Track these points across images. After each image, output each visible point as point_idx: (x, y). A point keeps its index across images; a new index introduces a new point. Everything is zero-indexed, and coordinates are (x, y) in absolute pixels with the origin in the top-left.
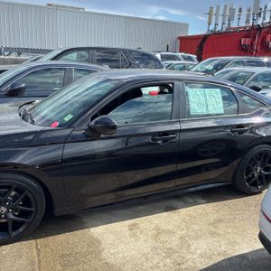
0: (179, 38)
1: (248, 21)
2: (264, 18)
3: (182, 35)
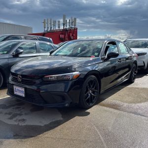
2: (66, 26)
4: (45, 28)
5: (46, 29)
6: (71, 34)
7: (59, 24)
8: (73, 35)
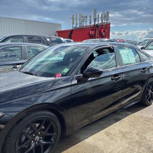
0: (57, 32)
1: (90, 23)
2: (98, 21)
3: (59, 30)
4: (73, 24)
5: (74, 26)
6: (102, 30)
7: (90, 20)
8: (104, 31)
